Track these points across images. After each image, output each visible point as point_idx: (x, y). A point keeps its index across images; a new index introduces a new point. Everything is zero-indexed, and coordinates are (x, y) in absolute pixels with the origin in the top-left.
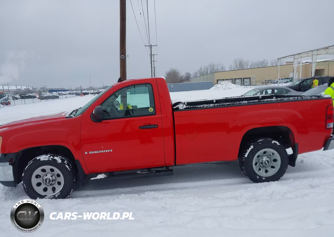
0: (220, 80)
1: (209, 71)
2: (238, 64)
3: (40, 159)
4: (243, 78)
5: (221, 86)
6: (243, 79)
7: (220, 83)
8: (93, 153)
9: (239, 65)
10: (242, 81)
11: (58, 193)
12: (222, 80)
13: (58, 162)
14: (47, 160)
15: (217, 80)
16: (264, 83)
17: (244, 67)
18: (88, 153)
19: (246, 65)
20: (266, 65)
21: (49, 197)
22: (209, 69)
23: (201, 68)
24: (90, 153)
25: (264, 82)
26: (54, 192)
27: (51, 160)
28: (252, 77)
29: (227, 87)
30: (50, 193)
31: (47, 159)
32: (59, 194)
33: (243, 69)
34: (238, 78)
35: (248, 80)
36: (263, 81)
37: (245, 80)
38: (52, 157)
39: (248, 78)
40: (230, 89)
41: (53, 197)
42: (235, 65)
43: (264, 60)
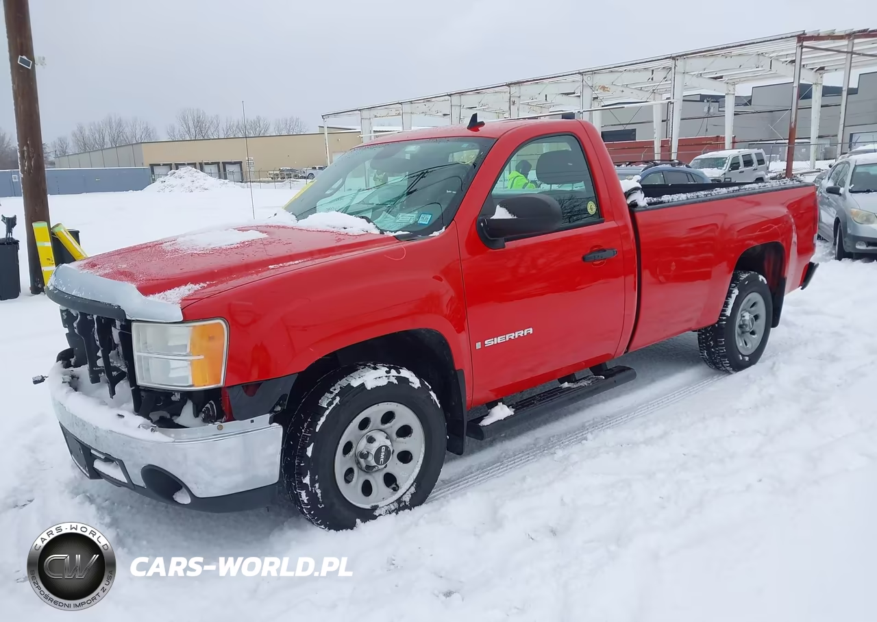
0: (159, 165)
1: (107, 139)
2: (191, 125)
3: (363, 384)
4: (223, 163)
5: (179, 181)
6: (221, 165)
7: (174, 173)
8: (492, 343)
9: (196, 127)
10: (219, 171)
11: (408, 490)
12: (164, 165)
13: (413, 386)
14: (386, 384)
15: (152, 166)
16: (280, 176)
17: (209, 132)
18: (483, 344)
19: (212, 129)
20: (265, 131)
21: (386, 508)
22: (107, 134)
23: (82, 128)
24: (488, 343)
25: (277, 175)
26: (395, 490)
27: (396, 382)
28: (244, 159)
29: (196, 184)
30: (382, 496)
31: (384, 382)
32: (413, 490)
33: (206, 138)
34: (210, 162)
35: (235, 168)
36: (275, 172)
37: (229, 168)
38: (393, 372)
39: (235, 163)
40: (206, 189)
41: (396, 505)
42: (185, 126)
43: (259, 119)
